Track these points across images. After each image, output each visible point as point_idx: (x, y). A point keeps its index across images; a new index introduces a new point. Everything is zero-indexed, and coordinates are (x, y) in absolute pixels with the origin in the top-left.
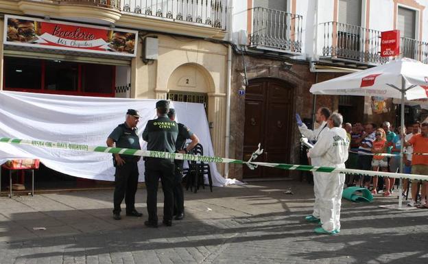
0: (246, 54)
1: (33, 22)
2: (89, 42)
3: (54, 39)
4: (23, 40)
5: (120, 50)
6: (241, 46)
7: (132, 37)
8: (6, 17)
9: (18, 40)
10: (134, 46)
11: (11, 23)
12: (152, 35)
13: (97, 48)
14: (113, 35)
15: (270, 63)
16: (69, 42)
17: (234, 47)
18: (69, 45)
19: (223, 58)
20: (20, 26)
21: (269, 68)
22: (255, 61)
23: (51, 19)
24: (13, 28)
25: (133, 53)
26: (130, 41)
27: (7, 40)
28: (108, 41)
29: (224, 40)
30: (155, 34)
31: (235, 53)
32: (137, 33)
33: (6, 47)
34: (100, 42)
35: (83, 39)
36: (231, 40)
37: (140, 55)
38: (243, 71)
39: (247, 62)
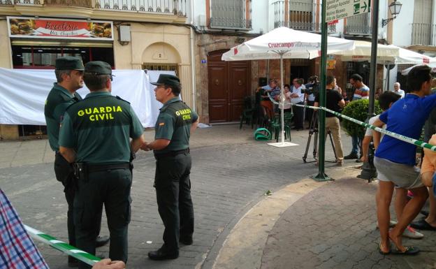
0: (205, 32)
1: (29, 20)
2: (75, 32)
3: (48, 31)
4: (23, 34)
5: (100, 36)
6: (201, 27)
7: (109, 26)
8: (8, 18)
9: (19, 33)
10: (110, 33)
11: (12, 22)
12: (124, 23)
13: (82, 36)
14: (93, 26)
15: (227, 38)
16: (59, 33)
17: (194, 28)
18: (60, 34)
19: (186, 38)
20: (20, 24)
21: (226, 42)
22: (214, 37)
23: (40, 17)
24: (15, 26)
25: (111, 37)
26: (107, 30)
27: (12, 34)
28: (90, 30)
29: (186, 23)
30: (128, 23)
31: (197, 33)
32: (112, 23)
33: (12, 39)
34: (83, 31)
35: (70, 30)
36: (192, 23)
37: (117, 38)
38: (203, 46)
39: (207, 39)
